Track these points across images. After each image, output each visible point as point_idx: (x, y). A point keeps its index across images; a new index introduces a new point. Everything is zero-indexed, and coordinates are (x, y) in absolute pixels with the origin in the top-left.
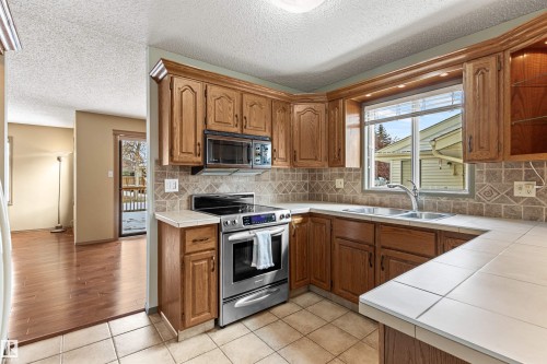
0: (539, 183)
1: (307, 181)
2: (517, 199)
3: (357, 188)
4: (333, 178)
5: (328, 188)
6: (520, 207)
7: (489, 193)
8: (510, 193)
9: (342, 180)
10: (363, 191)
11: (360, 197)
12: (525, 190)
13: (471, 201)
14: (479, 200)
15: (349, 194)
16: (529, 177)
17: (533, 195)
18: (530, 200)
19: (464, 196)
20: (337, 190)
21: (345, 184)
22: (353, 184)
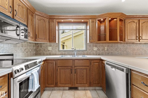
0: (97, 47)
1: (35, 48)
2: (94, 51)
3: (57, 50)
4: (47, 46)
5: (45, 50)
6: (94, 52)
7: (89, 50)
8: (93, 50)
9: (51, 47)
10: (59, 51)
11: (58, 53)
12: (95, 49)
13: (86, 52)
14: (88, 51)
15: (54, 52)
16: (96, 46)
17: (96, 50)
18: (96, 51)
19: (85, 51)
20: (49, 51)
21: (52, 48)
22: (55, 48)
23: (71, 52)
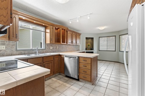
0: (53, 47)
2: (50, 49)
3: (14, 49)
13: (45, 50)
15: (9, 52)
21: (6, 48)
22: (11, 48)
23: (32, 51)
